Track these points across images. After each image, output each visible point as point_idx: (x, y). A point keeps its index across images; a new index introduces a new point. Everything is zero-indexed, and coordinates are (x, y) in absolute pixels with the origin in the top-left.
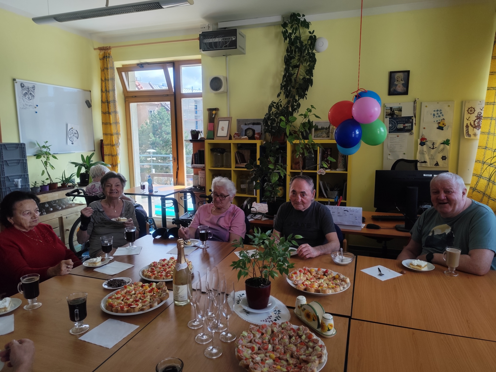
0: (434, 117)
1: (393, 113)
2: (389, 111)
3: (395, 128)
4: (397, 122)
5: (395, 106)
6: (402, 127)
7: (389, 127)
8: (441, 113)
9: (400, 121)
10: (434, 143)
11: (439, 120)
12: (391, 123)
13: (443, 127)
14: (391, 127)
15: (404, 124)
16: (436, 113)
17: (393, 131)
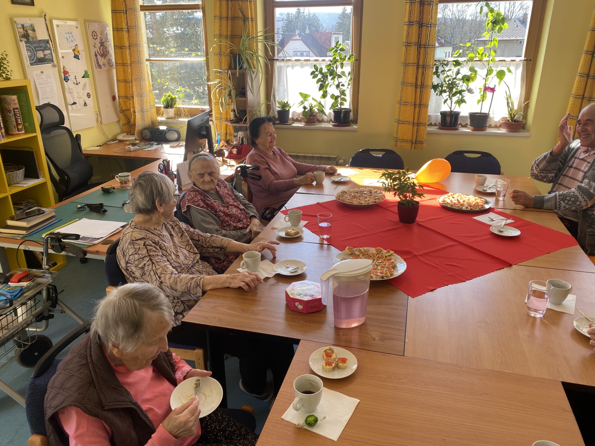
0: (68, 42)
1: (26, 34)
2: (21, 30)
3: (35, 56)
4: (35, 48)
5: (27, 22)
6: (43, 56)
7: (28, 56)
8: (72, 37)
9: (37, 47)
10: (75, 76)
11: (73, 46)
12: (29, 50)
13: (78, 56)
14: (31, 57)
15: (43, 51)
16: (68, 36)
17: (34, 63)
